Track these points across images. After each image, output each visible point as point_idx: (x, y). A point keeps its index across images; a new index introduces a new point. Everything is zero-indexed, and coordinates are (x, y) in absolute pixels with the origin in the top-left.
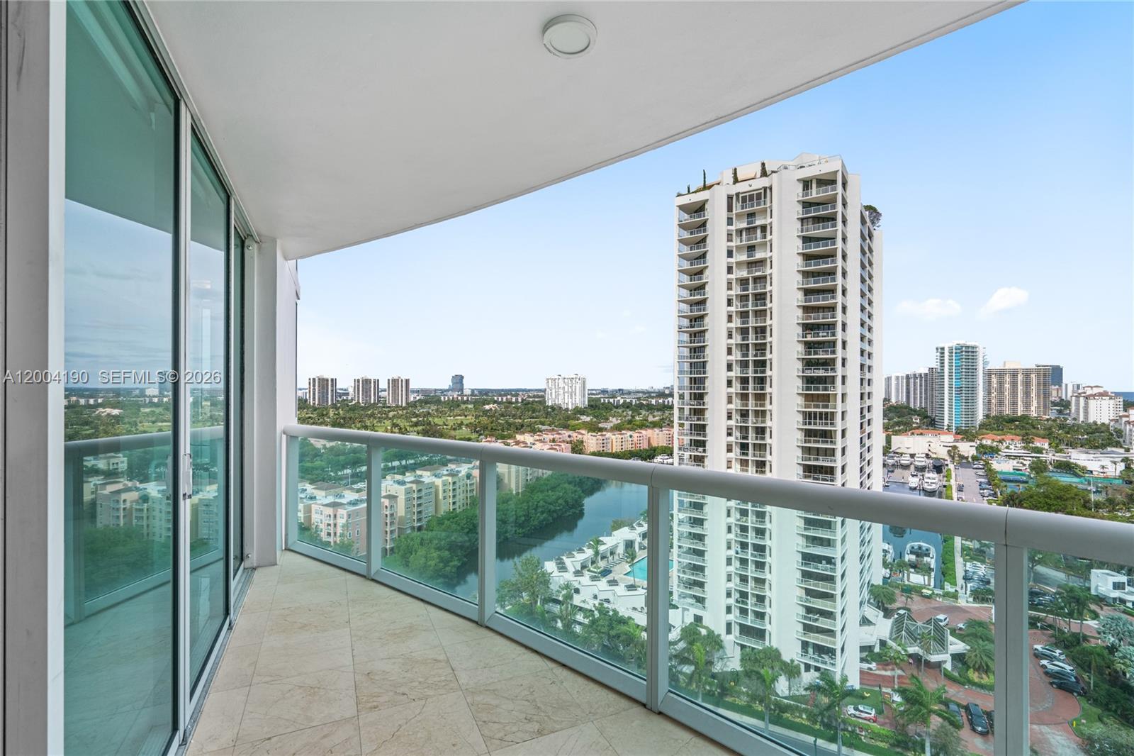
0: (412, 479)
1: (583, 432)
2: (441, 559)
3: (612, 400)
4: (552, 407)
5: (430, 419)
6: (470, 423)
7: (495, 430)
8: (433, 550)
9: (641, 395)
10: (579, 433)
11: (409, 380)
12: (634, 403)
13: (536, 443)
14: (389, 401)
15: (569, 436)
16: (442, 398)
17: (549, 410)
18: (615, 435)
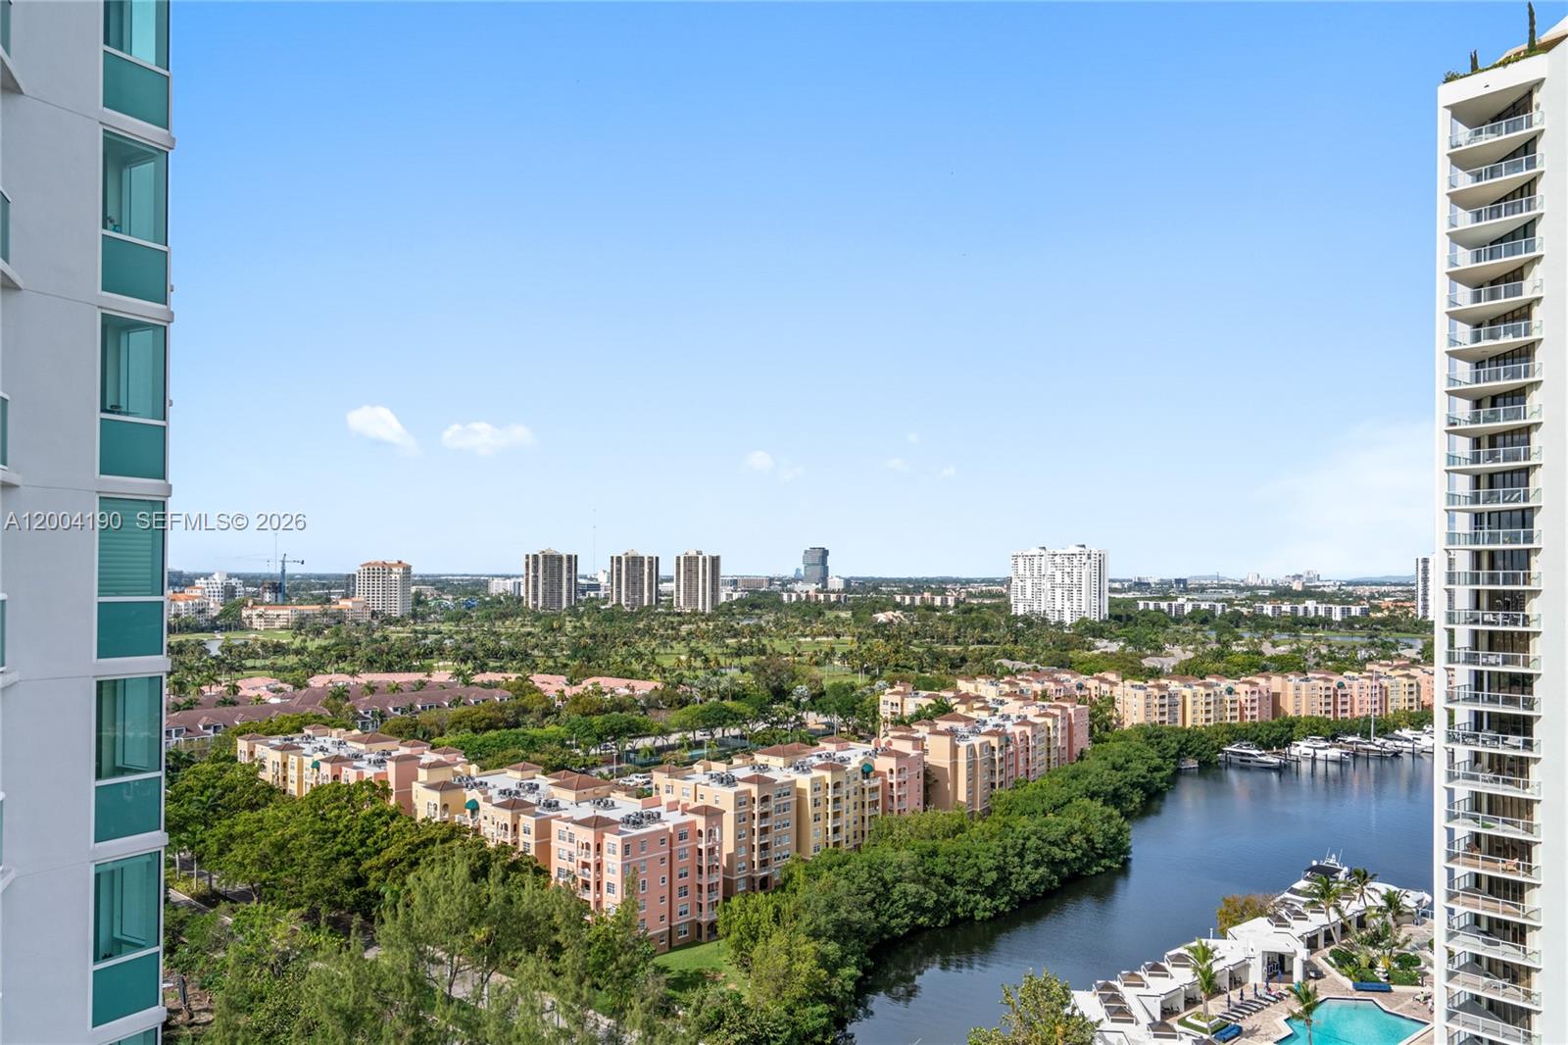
0: (747, 772)
1: (1112, 677)
2: (823, 960)
3: (1164, 605)
4: (1027, 620)
5: (765, 641)
6: (851, 652)
7: (905, 667)
8: (802, 938)
9: (1231, 593)
10: (1102, 680)
11: (718, 558)
12: (1219, 612)
13: (1007, 699)
14: (678, 602)
15: (1080, 687)
16: (785, 597)
17: (1020, 625)
18: (1190, 687)
